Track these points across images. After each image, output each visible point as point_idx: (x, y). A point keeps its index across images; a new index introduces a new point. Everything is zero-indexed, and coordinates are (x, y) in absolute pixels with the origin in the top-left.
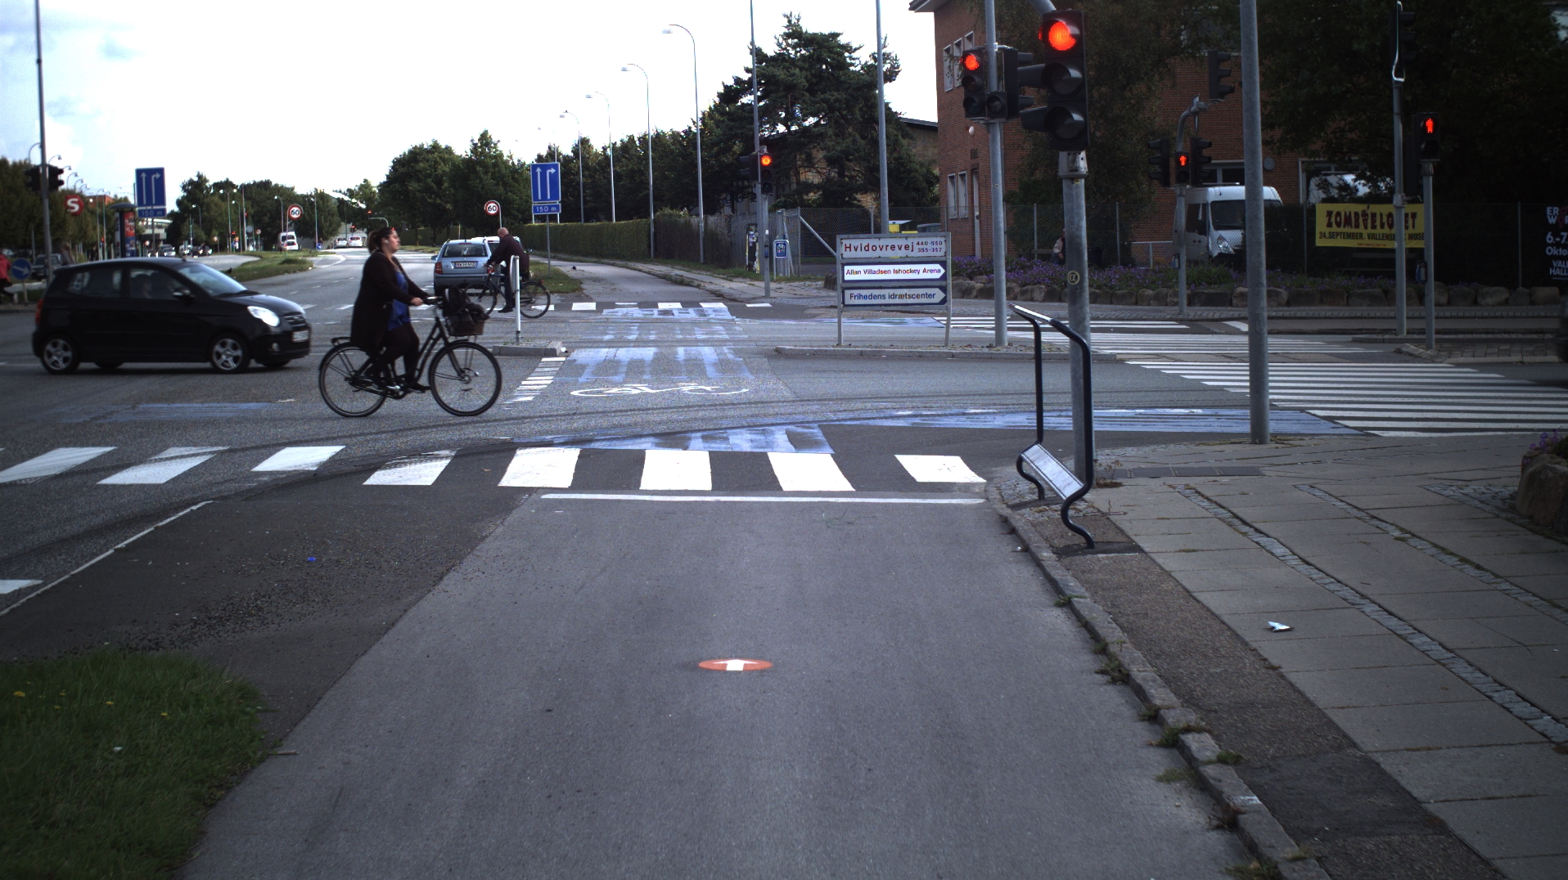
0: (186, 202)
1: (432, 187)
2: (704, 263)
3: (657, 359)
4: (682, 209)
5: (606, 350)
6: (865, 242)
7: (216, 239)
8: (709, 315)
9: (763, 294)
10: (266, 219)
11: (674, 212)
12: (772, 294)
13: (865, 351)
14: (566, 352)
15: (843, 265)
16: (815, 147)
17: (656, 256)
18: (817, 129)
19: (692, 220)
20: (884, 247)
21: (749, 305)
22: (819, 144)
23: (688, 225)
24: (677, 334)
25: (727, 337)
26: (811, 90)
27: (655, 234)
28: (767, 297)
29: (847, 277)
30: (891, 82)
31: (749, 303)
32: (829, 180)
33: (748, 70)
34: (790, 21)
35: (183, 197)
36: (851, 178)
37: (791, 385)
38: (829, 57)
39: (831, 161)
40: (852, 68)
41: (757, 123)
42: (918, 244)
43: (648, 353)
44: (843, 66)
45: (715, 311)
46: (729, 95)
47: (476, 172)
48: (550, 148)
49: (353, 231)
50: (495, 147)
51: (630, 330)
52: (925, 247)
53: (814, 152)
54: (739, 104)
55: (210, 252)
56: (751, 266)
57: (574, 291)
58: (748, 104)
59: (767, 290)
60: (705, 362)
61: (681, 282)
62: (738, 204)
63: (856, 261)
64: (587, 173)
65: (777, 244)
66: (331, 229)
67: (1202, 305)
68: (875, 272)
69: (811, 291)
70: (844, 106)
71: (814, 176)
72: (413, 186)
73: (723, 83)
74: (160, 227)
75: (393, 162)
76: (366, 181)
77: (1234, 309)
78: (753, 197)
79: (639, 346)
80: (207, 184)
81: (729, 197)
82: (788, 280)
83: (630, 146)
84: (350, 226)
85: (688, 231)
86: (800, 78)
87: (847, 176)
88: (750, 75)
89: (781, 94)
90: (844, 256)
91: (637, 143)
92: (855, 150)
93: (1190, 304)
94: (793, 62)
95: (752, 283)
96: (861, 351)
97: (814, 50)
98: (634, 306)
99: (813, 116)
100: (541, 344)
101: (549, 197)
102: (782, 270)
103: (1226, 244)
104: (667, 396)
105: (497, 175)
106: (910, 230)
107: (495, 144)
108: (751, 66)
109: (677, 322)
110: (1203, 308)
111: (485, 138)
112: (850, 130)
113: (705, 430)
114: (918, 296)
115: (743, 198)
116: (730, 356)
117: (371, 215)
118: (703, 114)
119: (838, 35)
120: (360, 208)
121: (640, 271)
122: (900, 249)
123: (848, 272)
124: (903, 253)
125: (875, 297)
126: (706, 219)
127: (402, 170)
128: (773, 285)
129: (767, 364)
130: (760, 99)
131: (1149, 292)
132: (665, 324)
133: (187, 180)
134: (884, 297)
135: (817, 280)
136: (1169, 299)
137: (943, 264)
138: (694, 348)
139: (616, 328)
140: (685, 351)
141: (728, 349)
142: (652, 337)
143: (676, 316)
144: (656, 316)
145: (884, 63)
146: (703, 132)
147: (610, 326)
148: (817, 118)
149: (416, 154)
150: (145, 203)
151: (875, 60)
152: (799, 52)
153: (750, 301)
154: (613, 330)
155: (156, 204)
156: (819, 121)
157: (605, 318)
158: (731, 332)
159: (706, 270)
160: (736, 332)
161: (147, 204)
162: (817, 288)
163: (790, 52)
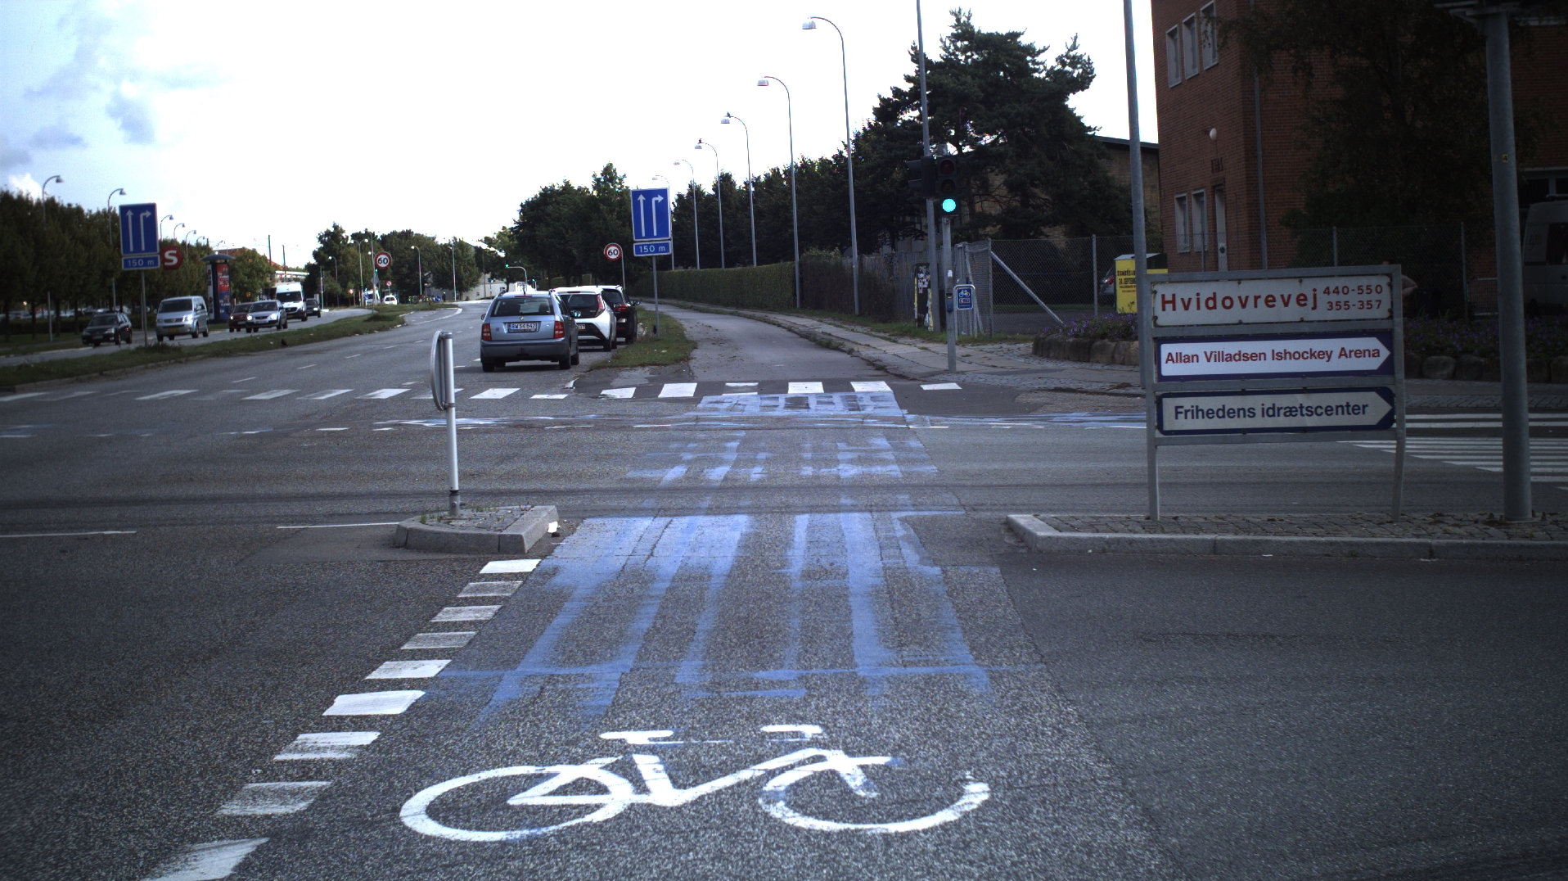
0: (322, 253)
1: (561, 232)
2: (859, 316)
4: (832, 249)
5: (649, 521)
6: (1206, 290)
7: (351, 291)
8: (864, 407)
9: (945, 366)
10: (405, 270)
11: (824, 252)
12: (960, 366)
14: (554, 535)
15: (1160, 341)
16: (992, 171)
17: (803, 306)
18: (994, 148)
19: (844, 261)
20: (1251, 302)
21: (925, 387)
22: (998, 167)
23: (839, 266)
24: (805, 462)
25: (894, 470)
26: (987, 102)
27: (801, 280)
28: (951, 372)
29: (1168, 369)
30: (1083, 90)
31: (926, 382)
32: (1010, 211)
33: (908, 79)
34: (958, 20)
35: (320, 249)
36: (1037, 207)
38: (1008, 63)
39: (1012, 187)
40: (1036, 75)
42: (1327, 291)
43: (724, 539)
44: (1025, 72)
45: (874, 399)
46: (887, 110)
47: (599, 211)
48: (690, 186)
49: (491, 280)
50: (620, 183)
51: (725, 449)
52: (1342, 298)
53: (991, 177)
54: (900, 121)
56: (921, 320)
57: (677, 361)
58: (911, 121)
59: (952, 359)
60: (852, 581)
61: (827, 344)
62: (899, 242)
63: (1186, 333)
64: (727, 211)
65: (959, 291)
66: (471, 279)
68: (1230, 358)
69: (1012, 358)
70: (1028, 121)
71: (991, 207)
72: (542, 231)
73: (879, 96)
74: (296, 280)
75: (522, 205)
76: (502, 227)
79: (718, 511)
80: (344, 235)
81: (888, 235)
82: (976, 341)
83: (774, 180)
84: (488, 276)
85: (840, 273)
86: (974, 87)
87: (1031, 205)
88: (912, 85)
89: (949, 108)
90: (1159, 322)
91: (783, 177)
92: (1042, 174)
94: (963, 69)
95: (925, 345)
96: (1215, 542)
97: (989, 53)
98: (752, 389)
99: (991, 135)
101: (655, 234)
102: (965, 325)
107: (621, 180)
108: (911, 73)
109: (810, 427)
111: (608, 171)
112: (1035, 150)
114: (1328, 410)
115: (907, 236)
116: (911, 557)
117: (509, 265)
118: (857, 135)
119: (1017, 35)
120: (499, 257)
121: (779, 326)
122: (1286, 304)
123: (1170, 358)
124: (1292, 313)
125: (1231, 413)
126: (860, 260)
127: (530, 214)
128: (960, 351)
129: (1003, 594)
130: (925, 115)
132: (787, 433)
133: (323, 231)
134: (1251, 413)
137: (1386, 337)
138: (832, 516)
139: (702, 445)
140: (811, 528)
141: (903, 520)
142: (756, 473)
143: (811, 412)
144: (781, 412)
145: (1074, 67)
146: (855, 157)
147: (695, 440)
148: (995, 136)
149: (548, 196)
150: (132, 249)
151: (1064, 64)
152: (970, 57)
153: (931, 377)
154: (691, 451)
155: (147, 251)
156: (996, 140)
157: (697, 419)
158: (903, 455)
159: (863, 325)
160: (912, 455)
161: (135, 251)
162: (1022, 356)
163: (960, 57)
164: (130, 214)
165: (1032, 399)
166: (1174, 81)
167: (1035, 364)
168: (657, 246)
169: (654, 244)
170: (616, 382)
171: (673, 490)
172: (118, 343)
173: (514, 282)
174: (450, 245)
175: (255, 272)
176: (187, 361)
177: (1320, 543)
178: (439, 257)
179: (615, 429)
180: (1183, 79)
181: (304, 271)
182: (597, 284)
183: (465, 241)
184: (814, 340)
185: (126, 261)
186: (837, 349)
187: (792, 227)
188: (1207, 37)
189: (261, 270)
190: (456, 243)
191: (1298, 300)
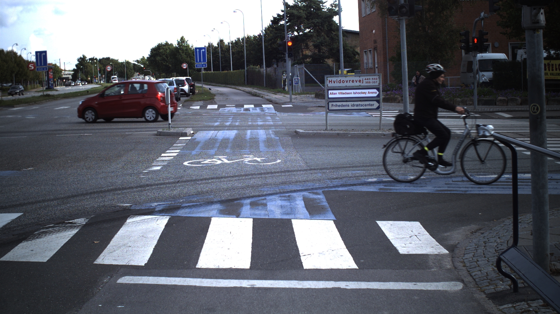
0: (79, 65)
1: (165, 59)
2: (266, 87)
3: (237, 137)
4: (257, 66)
5: (213, 132)
6: (339, 79)
7: (89, 79)
8: (265, 111)
9: (289, 100)
11: (255, 67)
12: (293, 101)
13: (340, 133)
14: (193, 133)
15: (328, 90)
16: (309, 41)
17: (247, 84)
18: (310, 34)
19: (261, 70)
20: (348, 81)
21: (283, 106)
22: (310, 40)
23: (259, 71)
24: (249, 122)
25: (272, 123)
26: (307, 19)
27: (247, 75)
28: (290, 102)
29: (330, 96)
30: (338, 15)
31: (283, 105)
32: (314, 54)
33: (282, 11)
35: (78, 64)
36: (323, 53)
37: (303, 157)
38: (314, 6)
39: (315, 46)
40: (323, 10)
41: (286, 31)
42: (365, 79)
43: (232, 134)
44: (320, 9)
45: (268, 109)
46: (275, 21)
47: (179, 52)
48: (209, 43)
49: (139, 75)
50: (186, 43)
51: (229, 119)
52: (369, 81)
53: (309, 43)
54: (279, 24)
55: (87, 83)
56: (284, 88)
57: (210, 99)
58: (282, 24)
59: (291, 99)
60: (260, 140)
61: (255, 95)
62: (279, 64)
63: (334, 88)
64: (222, 52)
65: (295, 79)
66: (131, 74)
67: (483, 105)
68: (344, 94)
69: (309, 99)
70: (320, 24)
71: (309, 52)
72: (158, 58)
74: (69, 74)
75: (151, 49)
76: (143, 57)
77: (497, 106)
78: (285, 61)
79: (229, 130)
80: (86, 59)
81: (275, 61)
82: (299, 94)
83: (238, 42)
84: (138, 73)
85: (259, 74)
86: (303, 14)
87: (322, 52)
88: (283, 13)
89: (295, 20)
90: (328, 86)
91: (241, 41)
92: (325, 42)
93: (478, 104)
94: (300, 8)
95: (284, 95)
96: (338, 133)
97: (308, 3)
98: (234, 107)
99: (308, 29)
100: (180, 130)
101: (202, 61)
102: (297, 90)
103: (485, 78)
104: (235, 166)
105: (187, 53)
106: (352, 73)
107: (186, 42)
108: (283, 9)
109: (251, 115)
110: (483, 106)
111: (182, 39)
112: (323, 34)
113: (253, 197)
114: (366, 105)
115: (281, 61)
116: (273, 136)
117: (145, 70)
118: (266, 28)
120: (141, 67)
121: (240, 90)
122: (356, 82)
123: (331, 94)
124: (358, 84)
125: (344, 106)
126: (266, 69)
127: (154, 52)
128: (293, 96)
129: (291, 141)
130: (287, 22)
131: (459, 99)
132: (244, 116)
133: (79, 57)
134: (348, 106)
135: (311, 94)
136: (468, 103)
137: (378, 89)
138: (256, 130)
139: (222, 119)
140: (251, 132)
141: (272, 131)
142: (237, 124)
143: (250, 112)
144: (242, 112)
145: (336, 8)
146: (265, 35)
147: (220, 118)
148: (310, 29)
149: (160, 46)
150: (39, 65)
151: (332, 7)
152: (302, 4)
153: (284, 104)
154: (220, 120)
155: (44, 65)
156: (310, 30)
157: (220, 113)
158: (274, 120)
159: (266, 90)
160: (276, 120)
161: (40, 65)
162: (312, 98)
163: (299, 4)
164: (38, 54)
165: (311, 109)
166: (364, 15)
167: (315, 100)
168: (202, 65)
169: (201, 64)
170: (193, 105)
171: (217, 126)
172: (20, 95)
173: (146, 76)
174: (124, 62)
175: (56, 72)
176: (57, 100)
177: (361, 133)
178: (120, 67)
179: (198, 115)
180: (366, 15)
181: (72, 71)
182: (183, 76)
183: (129, 61)
184: (251, 94)
185: (37, 69)
186: (258, 96)
187: (244, 58)
188: (367, 5)
189: (58, 71)
190: (126, 62)
191: (359, 81)
